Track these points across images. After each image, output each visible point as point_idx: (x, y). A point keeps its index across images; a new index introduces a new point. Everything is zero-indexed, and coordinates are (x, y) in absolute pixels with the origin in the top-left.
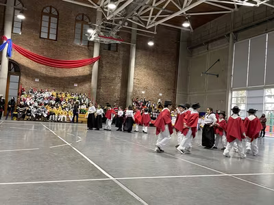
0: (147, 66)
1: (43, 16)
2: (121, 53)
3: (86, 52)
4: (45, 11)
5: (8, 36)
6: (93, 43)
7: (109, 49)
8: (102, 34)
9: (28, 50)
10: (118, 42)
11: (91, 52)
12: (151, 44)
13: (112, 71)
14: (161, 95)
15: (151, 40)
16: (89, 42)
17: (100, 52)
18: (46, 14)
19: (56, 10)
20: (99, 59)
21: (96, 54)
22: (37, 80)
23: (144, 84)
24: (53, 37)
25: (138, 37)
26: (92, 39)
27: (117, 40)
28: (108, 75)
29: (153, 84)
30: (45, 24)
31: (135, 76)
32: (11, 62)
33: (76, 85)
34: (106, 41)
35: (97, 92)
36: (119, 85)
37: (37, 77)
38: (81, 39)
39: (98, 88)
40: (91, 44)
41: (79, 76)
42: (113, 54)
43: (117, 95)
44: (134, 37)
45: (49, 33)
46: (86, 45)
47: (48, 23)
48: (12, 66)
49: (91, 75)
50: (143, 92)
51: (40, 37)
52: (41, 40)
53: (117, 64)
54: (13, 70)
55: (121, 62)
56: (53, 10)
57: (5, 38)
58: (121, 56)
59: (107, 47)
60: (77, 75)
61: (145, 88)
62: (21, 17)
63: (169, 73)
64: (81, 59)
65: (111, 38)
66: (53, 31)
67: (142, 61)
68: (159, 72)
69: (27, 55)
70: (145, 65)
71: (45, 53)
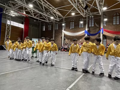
1: (114, 17)
4: (114, 15)
5: (102, 27)
9: (109, 30)
18: (114, 16)
19: (119, 13)
22: (113, 40)
24: (118, 23)
30: (114, 20)
32: (103, 35)
45: (116, 22)
47: (115, 19)
48: (104, 36)
51: (113, 25)
54: (104, 38)
56: (117, 14)
57: (101, 28)
62: (106, 20)
69: (108, 32)
71: (115, 30)
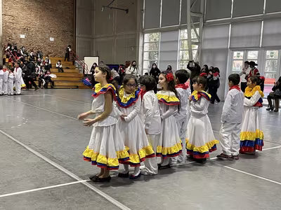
14: (52, 39)
23: (22, 24)
29: (38, 23)
50: (22, 36)
61: (25, 30)
63: (62, 7)
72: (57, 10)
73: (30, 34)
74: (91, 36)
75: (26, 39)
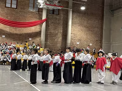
0: (81, 25)
2: (62, 16)
3: (37, 16)
6: (42, 9)
7: (53, 13)
8: (48, 3)
10: (59, 8)
11: (41, 16)
12: (83, 8)
13: (55, 29)
14: (91, 44)
15: (83, 6)
16: (39, 9)
17: (47, 15)
20: (46, 20)
21: (44, 17)
22: (4, 36)
23: (78, 37)
24: (14, 6)
25: (74, 4)
26: (41, 7)
27: (59, 6)
28: (52, 31)
29: (85, 37)
31: (71, 32)
33: (30, 39)
34: (51, 8)
35: (45, 44)
36: (61, 38)
37: (4, 34)
38: (34, 7)
39: (45, 41)
40: (40, 10)
41: (33, 33)
42: (56, 17)
43: (59, 45)
44: (71, 4)
45: (11, 4)
46: (37, 11)
49: (40, 32)
50: (78, 43)
51: (6, 7)
52: (6, 8)
53: (59, 24)
55: (61, 22)
58: (62, 18)
59: (51, 12)
60: (31, 32)
61: (80, 40)
63: (96, 29)
64: (34, 21)
65: (55, 5)
66: (14, 2)
67: (77, 20)
68: (89, 29)
70: (79, 23)
71: (9, 18)
72: (94, 31)
73: (82, 42)
74: (110, 43)
75: (79, 44)
